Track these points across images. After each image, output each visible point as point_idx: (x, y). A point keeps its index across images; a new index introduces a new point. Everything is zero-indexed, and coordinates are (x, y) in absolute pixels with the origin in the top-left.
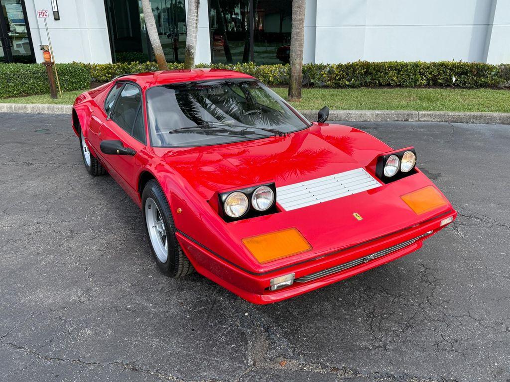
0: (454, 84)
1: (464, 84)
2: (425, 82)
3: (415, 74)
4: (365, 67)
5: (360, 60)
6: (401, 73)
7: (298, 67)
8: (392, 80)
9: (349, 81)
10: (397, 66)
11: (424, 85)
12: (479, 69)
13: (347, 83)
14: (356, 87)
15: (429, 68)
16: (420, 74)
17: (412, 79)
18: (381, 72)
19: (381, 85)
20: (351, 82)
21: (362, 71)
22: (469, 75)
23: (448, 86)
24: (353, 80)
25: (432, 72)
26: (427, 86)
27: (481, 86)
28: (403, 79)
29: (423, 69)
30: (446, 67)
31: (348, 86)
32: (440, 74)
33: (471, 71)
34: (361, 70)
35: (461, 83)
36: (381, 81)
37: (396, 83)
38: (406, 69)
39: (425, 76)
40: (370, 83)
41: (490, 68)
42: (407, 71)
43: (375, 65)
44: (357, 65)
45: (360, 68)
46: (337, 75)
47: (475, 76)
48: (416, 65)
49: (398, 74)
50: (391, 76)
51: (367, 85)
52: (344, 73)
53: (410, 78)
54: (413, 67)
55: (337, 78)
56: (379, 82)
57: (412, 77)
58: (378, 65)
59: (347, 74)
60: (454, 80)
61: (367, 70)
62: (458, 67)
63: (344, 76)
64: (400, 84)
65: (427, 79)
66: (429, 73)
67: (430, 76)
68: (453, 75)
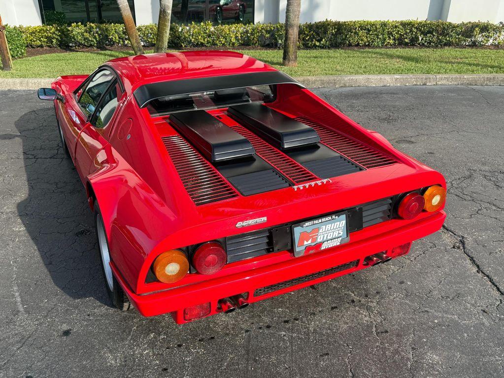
0: (419, 44)
1: (430, 43)
2: (392, 42)
3: (383, 34)
4: (336, 27)
5: (327, 19)
6: (371, 33)
9: (319, 41)
10: (367, 25)
11: (391, 45)
12: (444, 28)
13: (318, 44)
14: (326, 48)
15: (396, 27)
16: (388, 34)
18: (352, 33)
19: (350, 46)
20: (322, 42)
21: (333, 31)
22: (434, 33)
23: (413, 45)
24: (324, 40)
25: (399, 31)
26: (394, 46)
27: (445, 45)
28: (371, 39)
29: (391, 29)
30: (413, 26)
31: (318, 46)
32: (406, 33)
33: (437, 31)
34: (332, 30)
35: (426, 42)
36: (351, 41)
38: (375, 28)
39: (392, 36)
40: (341, 43)
41: (454, 27)
42: (376, 30)
43: (346, 25)
44: (328, 25)
45: (331, 28)
46: (307, 35)
47: (441, 34)
48: (384, 25)
49: (368, 34)
50: (361, 36)
51: (336, 46)
52: (314, 33)
53: (378, 38)
54: (382, 26)
55: (307, 39)
56: (349, 42)
57: (380, 37)
58: (349, 25)
59: (318, 34)
60: (420, 39)
61: (338, 29)
62: (424, 26)
63: (314, 36)
64: (369, 45)
65: (394, 39)
66: (396, 33)
67: (397, 36)
68: (419, 34)
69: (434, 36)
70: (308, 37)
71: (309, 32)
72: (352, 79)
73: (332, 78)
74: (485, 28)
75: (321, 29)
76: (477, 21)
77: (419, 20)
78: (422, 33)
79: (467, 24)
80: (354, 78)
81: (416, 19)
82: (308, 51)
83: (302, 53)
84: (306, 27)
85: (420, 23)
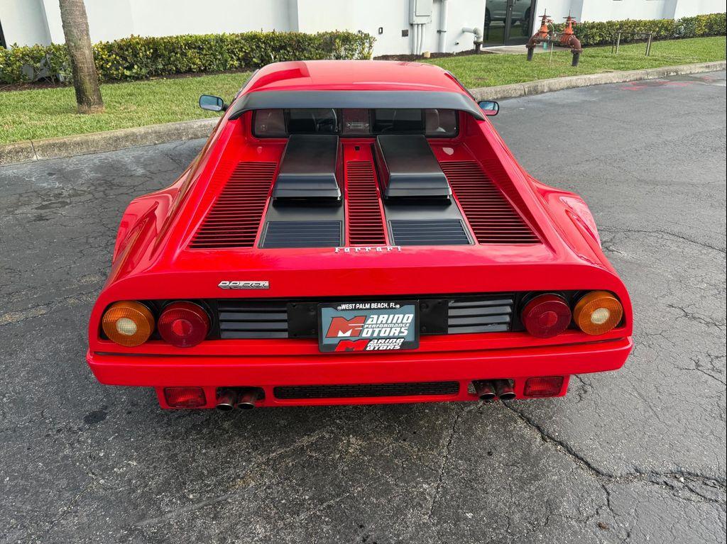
2: (236, 63)
3: (221, 54)
4: (151, 46)
5: (132, 35)
6: (204, 52)
7: (87, 52)
8: (194, 64)
9: (130, 68)
10: (196, 41)
11: (236, 68)
12: (299, 42)
13: (127, 73)
14: (142, 78)
15: (237, 42)
16: (229, 53)
17: (219, 60)
18: (176, 53)
19: (178, 73)
20: (134, 71)
21: (148, 53)
22: (288, 49)
24: (136, 67)
25: (242, 48)
26: (240, 69)
28: (207, 61)
29: (231, 45)
30: (259, 40)
31: (130, 77)
32: (252, 50)
33: (290, 45)
34: (145, 51)
36: (179, 66)
37: (200, 68)
38: (209, 46)
39: (235, 55)
40: (163, 70)
41: (311, 39)
42: (210, 48)
43: (164, 42)
44: (138, 43)
45: (143, 48)
46: (107, 61)
47: (296, 49)
48: (221, 40)
49: (200, 53)
50: (191, 58)
51: (157, 74)
52: (118, 58)
53: (216, 59)
54: (217, 42)
55: (108, 66)
56: (177, 68)
57: (219, 57)
58: (169, 42)
59: (125, 59)
60: (273, 57)
61: (155, 50)
62: (273, 39)
63: (118, 62)
64: (205, 69)
65: (238, 59)
66: (239, 51)
67: (241, 55)
68: (269, 51)
69: (288, 52)
70: (110, 64)
71: (109, 56)
72: (204, 125)
73: (171, 126)
74: (346, 39)
75: (127, 50)
76: (335, 31)
77: (265, 32)
78: (274, 49)
79: (324, 35)
80: (207, 123)
81: (260, 32)
82: (116, 85)
83: (107, 90)
84: (102, 49)
85: (267, 36)
